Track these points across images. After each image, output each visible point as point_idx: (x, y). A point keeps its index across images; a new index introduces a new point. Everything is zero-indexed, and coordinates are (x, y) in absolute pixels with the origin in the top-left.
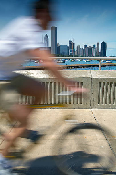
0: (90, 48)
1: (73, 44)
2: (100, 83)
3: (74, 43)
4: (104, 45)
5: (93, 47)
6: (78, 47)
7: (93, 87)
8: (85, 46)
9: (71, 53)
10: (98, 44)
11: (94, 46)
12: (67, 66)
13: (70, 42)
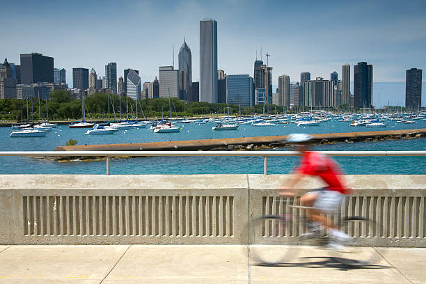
0: (320, 84)
1: (266, 71)
2: (265, 198)
3: (269, 69)
4: (364, 71)
5: (329, 79)
6: (284, 80)
7: (251, 204)
8: (306, 76)
9: (260, 99)
10: (346, 69)
11: (334, 76)
12: (245, 140)
13: (258, 64)
